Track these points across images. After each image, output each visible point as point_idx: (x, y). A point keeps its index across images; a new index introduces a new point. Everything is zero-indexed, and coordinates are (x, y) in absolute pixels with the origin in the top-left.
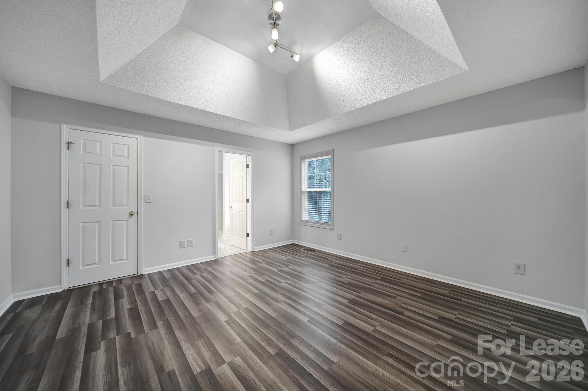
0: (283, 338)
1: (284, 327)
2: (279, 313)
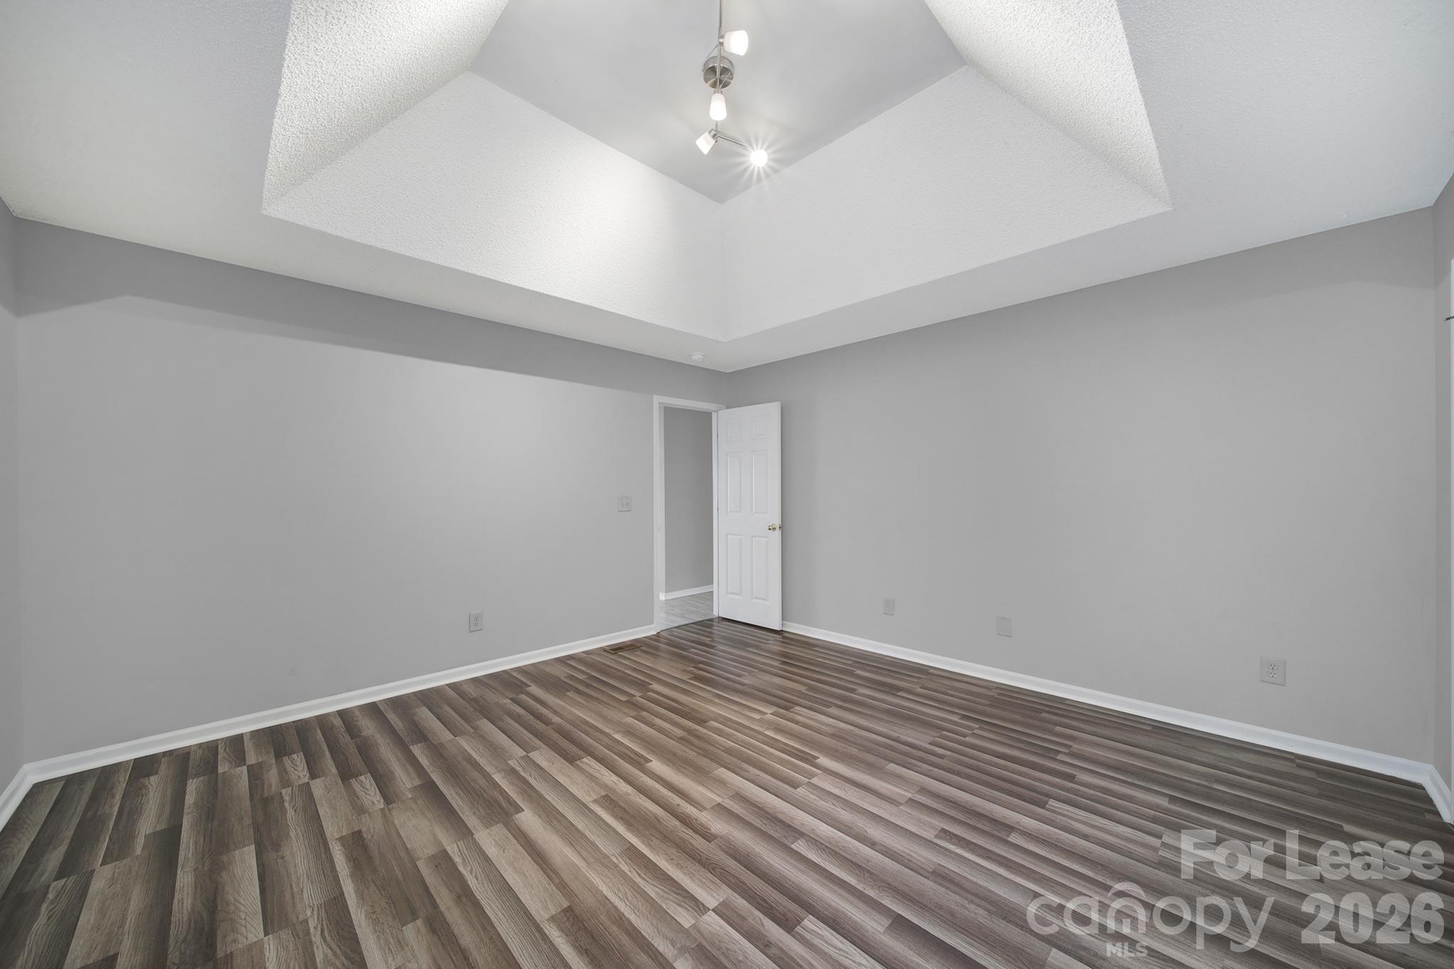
0: (699, 737)
1: (699, 750)
2: (713, 776)
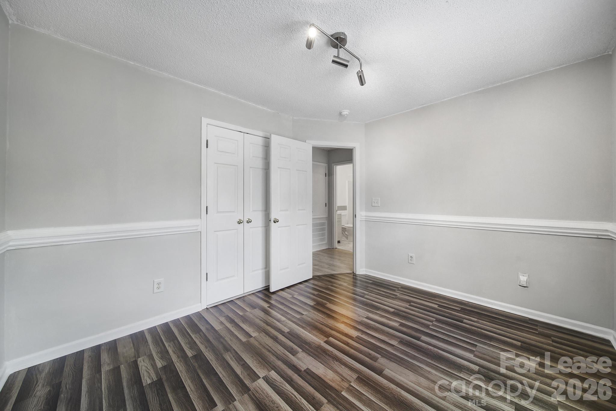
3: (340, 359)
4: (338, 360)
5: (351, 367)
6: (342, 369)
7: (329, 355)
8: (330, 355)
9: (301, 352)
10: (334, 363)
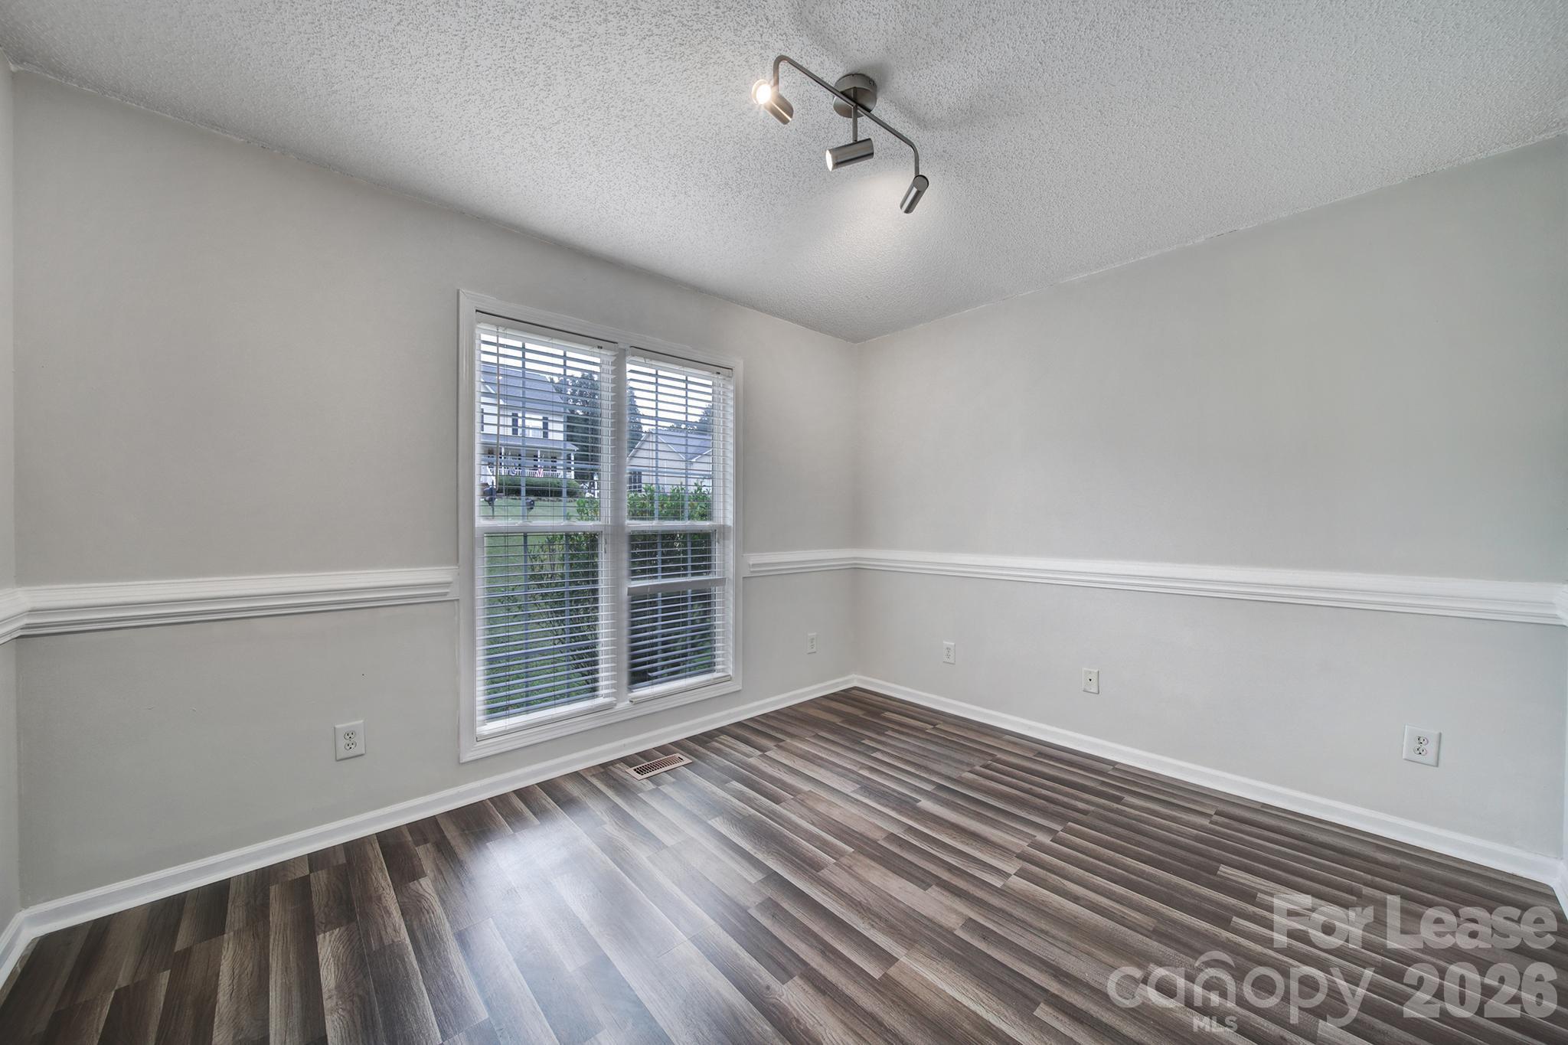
3: (851, 906)
4: (856, 905)
5: (829, 889)
6: (850, 886)
7: (880, 918)
8: (878, 918)
9: (955, 930)
10: (867, 898)
